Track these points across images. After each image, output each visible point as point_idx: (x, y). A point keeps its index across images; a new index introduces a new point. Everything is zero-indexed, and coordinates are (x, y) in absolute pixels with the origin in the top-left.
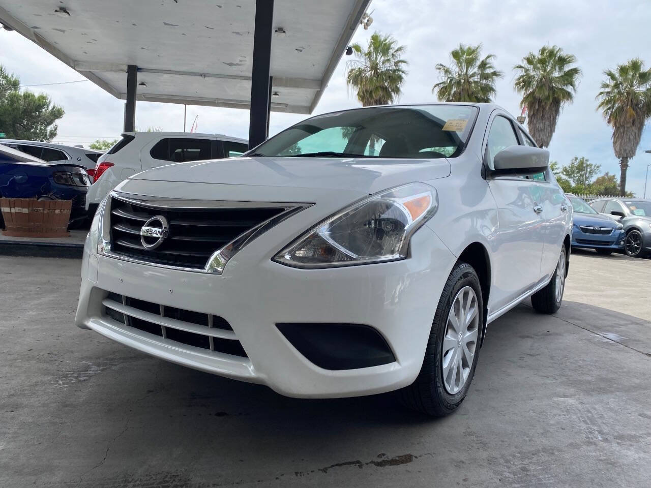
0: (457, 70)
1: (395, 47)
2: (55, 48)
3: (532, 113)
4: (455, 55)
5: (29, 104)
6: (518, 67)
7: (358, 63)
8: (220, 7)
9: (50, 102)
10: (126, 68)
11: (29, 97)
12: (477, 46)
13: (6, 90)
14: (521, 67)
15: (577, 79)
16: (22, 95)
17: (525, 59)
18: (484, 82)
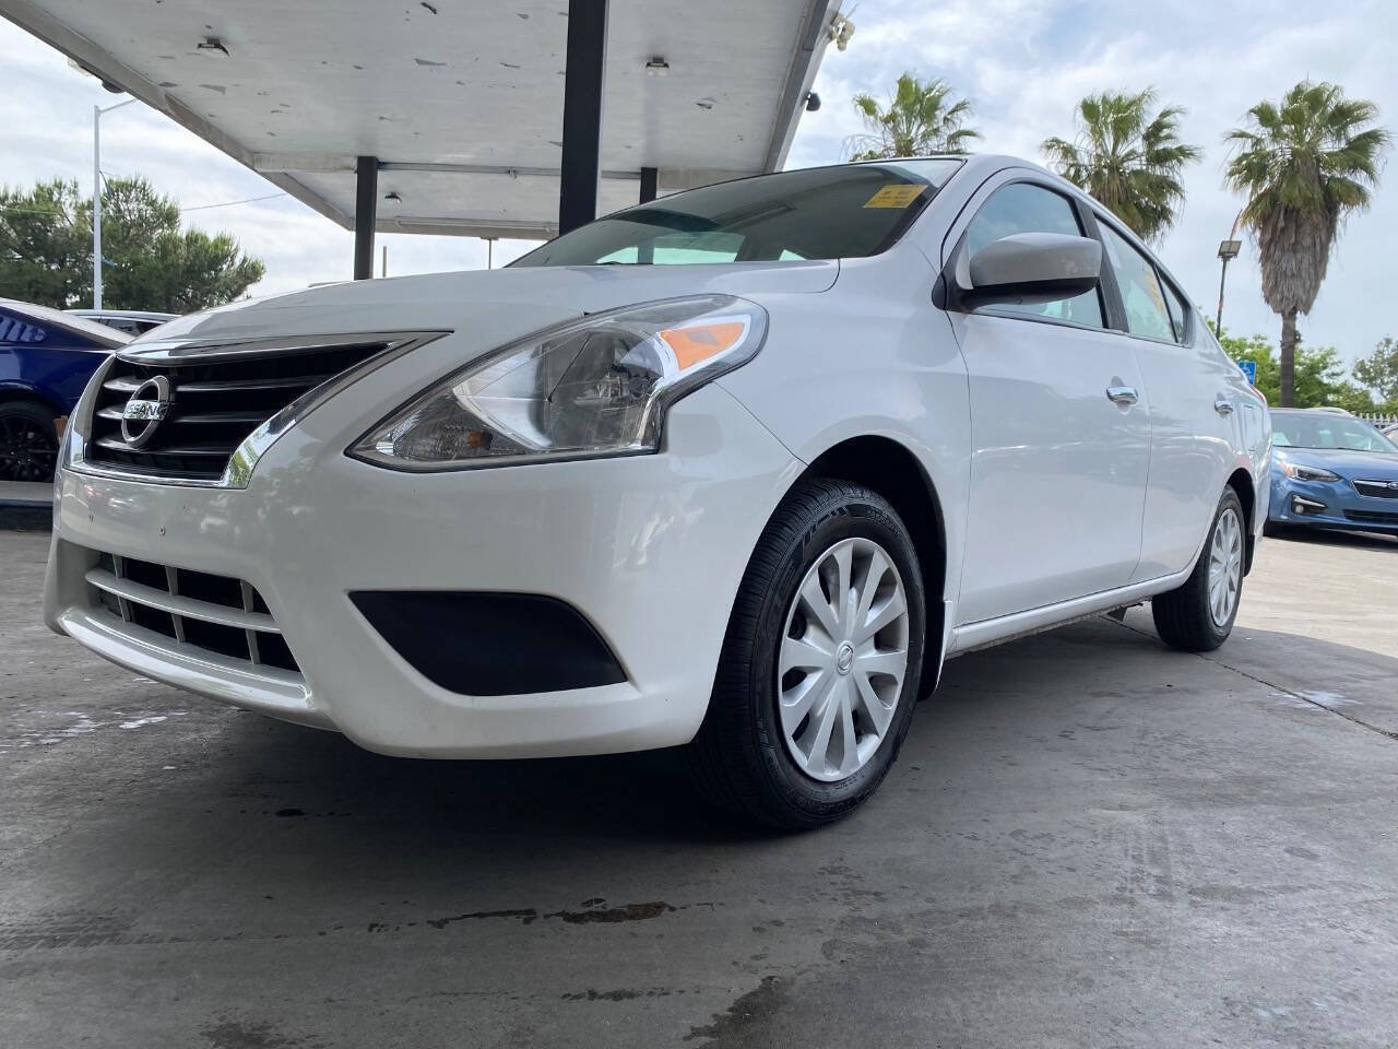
0: (1091, 147)
1: (948, 102)
2: (209, 126)
3: (1268, 237)
4: (1089, 110)
5: (197, 255)
6: (1235, 136)
7: (868, 141)
8: (525, 17)
9: (236, 250)
10: (354, 163)
11: (196, 241)
12: (1138, 93)
13: (153, 229)
14: (1242, 135)
15: (1379, 156)
16: (184, 237)
17: (1252, 111)
18: (1158, 171)
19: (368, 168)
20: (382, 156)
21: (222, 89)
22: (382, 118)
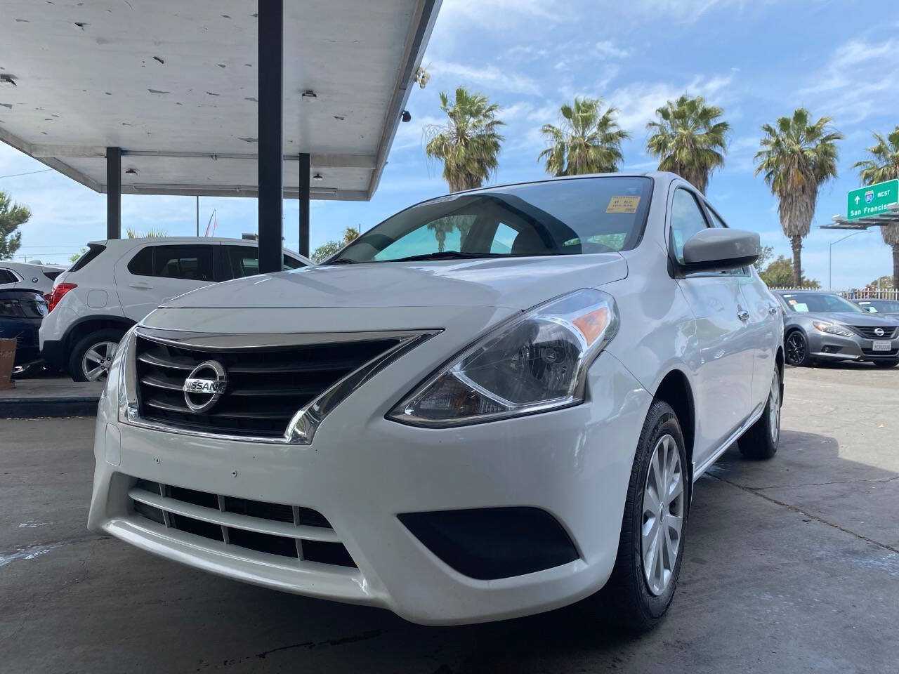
4: (567, 112)
10: (104, 151)
17: (659, 111)
19: (114, 155)
21: (10, 106)
22: (124, 124)
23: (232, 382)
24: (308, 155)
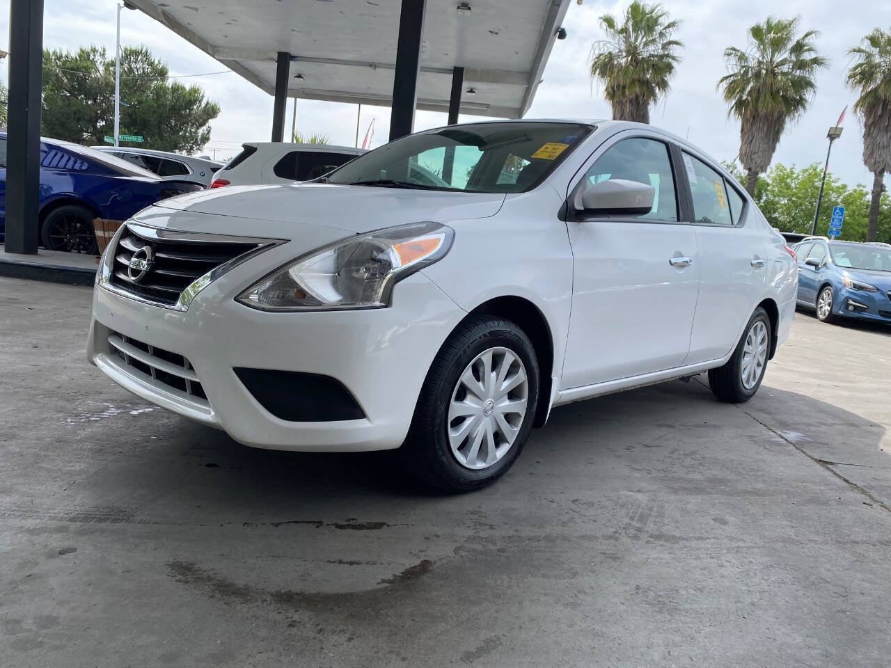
0: (758, 55)
1: (664, 21)
2: (188, 30)
3: (871, 121)
4: (757, 32)
5: (178, 100)
6: (854, 51)
7: (608, 45)
9: (203, 97)
10: (276, 56)
11: (178, 89)
12: (791, 19)
13: (151, 80)
14: (859, 51)
16: (170, 87)
17: (867, 38)
18: (798, 73)
19: (284, 60)
20: (293, 53)
21: (196, 9)
22: (293, 30)
23: (157, 263)
24: (462, 69)
